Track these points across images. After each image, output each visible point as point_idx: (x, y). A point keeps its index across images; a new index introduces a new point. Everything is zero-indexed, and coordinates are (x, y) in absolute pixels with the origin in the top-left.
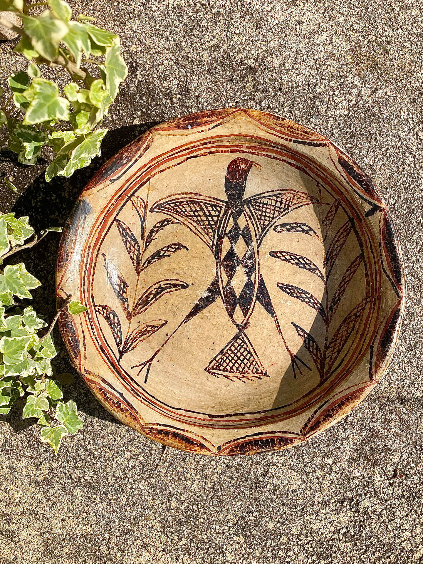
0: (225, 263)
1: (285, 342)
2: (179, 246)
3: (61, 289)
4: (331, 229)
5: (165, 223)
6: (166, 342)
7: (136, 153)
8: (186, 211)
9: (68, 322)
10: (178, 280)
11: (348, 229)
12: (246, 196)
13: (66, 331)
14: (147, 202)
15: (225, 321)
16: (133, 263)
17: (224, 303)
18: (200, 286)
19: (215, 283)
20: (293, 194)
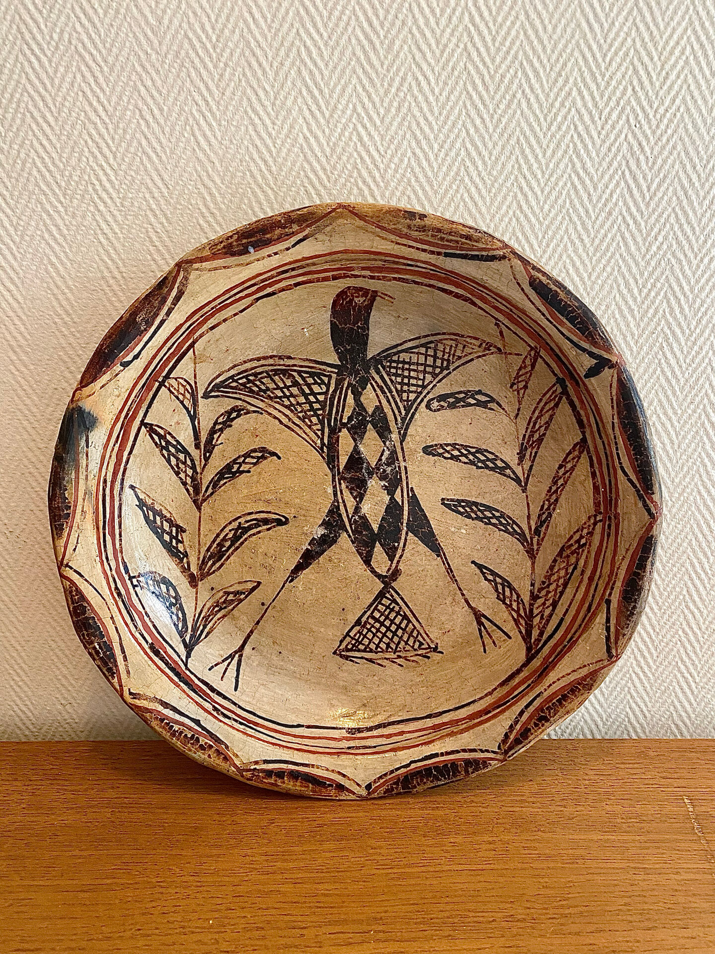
0: (348, 476)
1: (463, 595)
2: (264, 454)
3: (67, 565)
4: (526, 397)
5: (234, 415)
6: (262, 617)
7: (160, 309)
8: (268, 389)
9: (87, 619)
10: (270, 512)
11: (556, 396)
12: (372, 352)
13: (88, 635)
14: (196, 383)
15: (359, 572)
16: (187, 490)
17: (353, 542)
18: (308, 518)
19: (334, 511)
20: (456, 340)
